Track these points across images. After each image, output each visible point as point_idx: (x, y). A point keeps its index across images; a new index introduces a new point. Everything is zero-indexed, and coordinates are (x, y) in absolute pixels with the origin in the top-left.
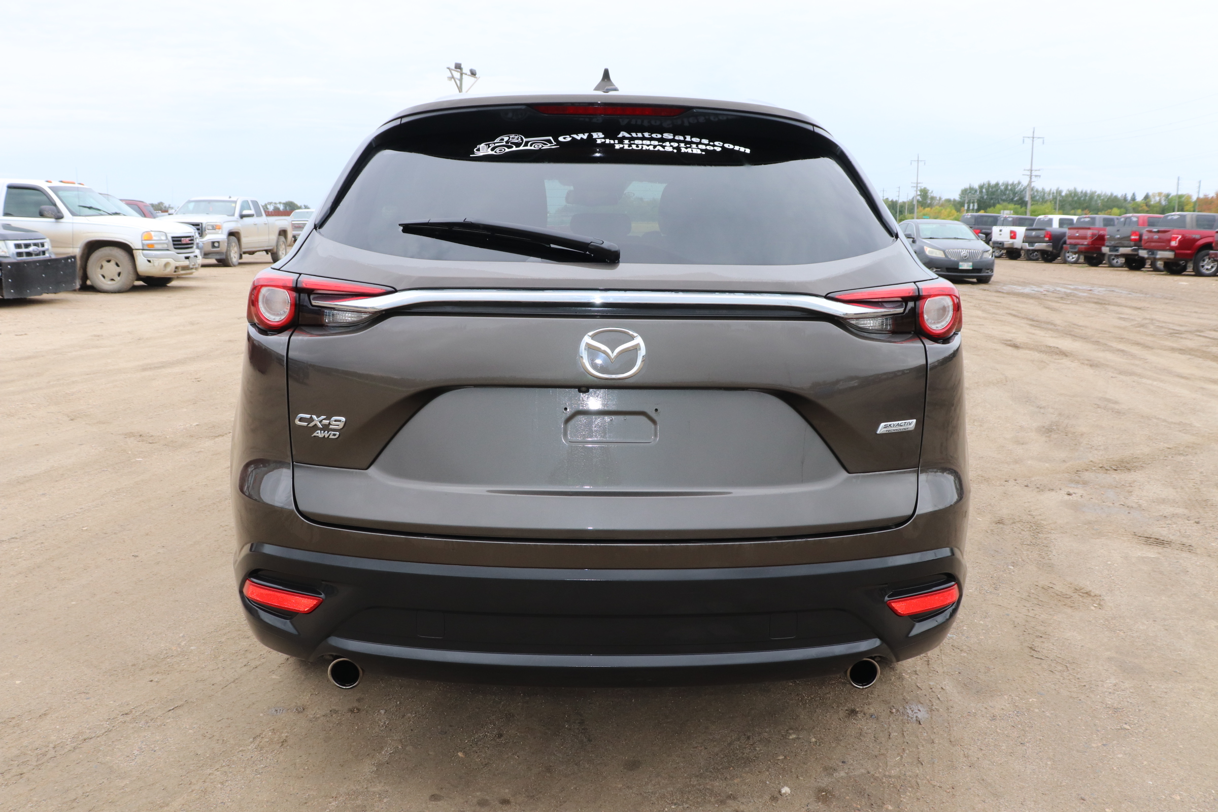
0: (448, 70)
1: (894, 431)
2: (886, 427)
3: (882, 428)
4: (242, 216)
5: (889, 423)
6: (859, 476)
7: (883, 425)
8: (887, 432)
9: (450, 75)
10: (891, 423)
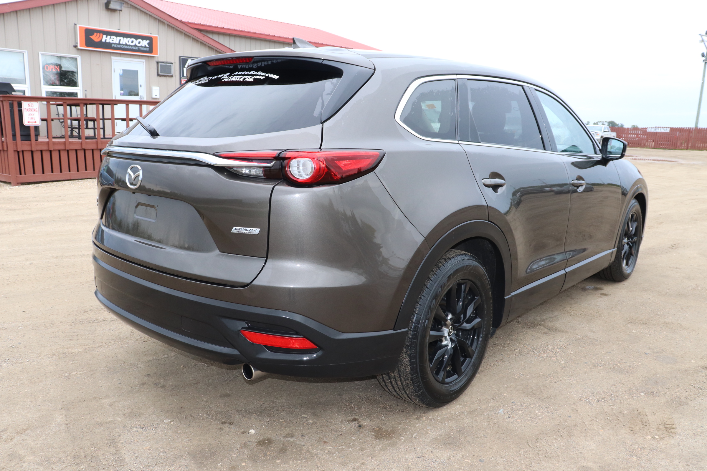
0: (700, 36)
1: (242, 233)
2: (236, 229)
3: (234, 230)
4: (604, 132)
5: (239, 228)
6: (224, 254)
7: (234, 228)
8: (237, 232)
9: (701, 39)
10: (240, 228)
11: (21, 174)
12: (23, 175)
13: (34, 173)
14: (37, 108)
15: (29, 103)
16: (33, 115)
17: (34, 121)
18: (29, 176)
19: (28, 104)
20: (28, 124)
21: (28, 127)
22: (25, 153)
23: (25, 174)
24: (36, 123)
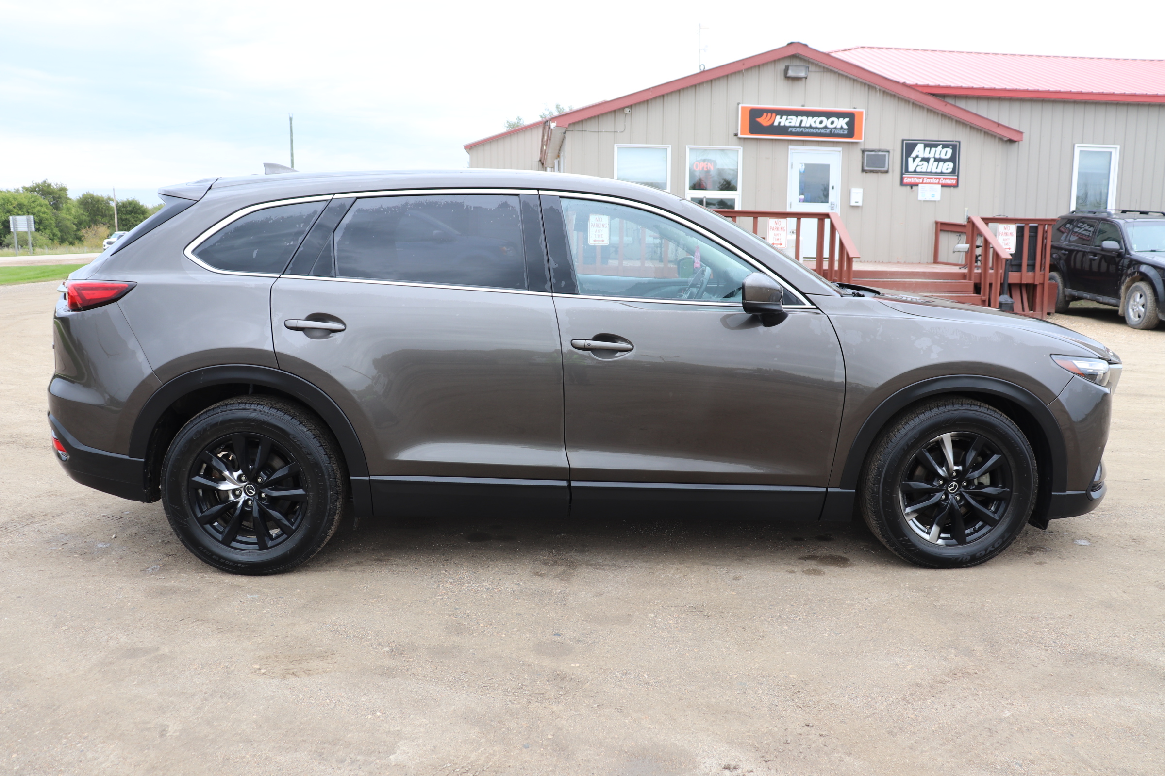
24: (604, 243)
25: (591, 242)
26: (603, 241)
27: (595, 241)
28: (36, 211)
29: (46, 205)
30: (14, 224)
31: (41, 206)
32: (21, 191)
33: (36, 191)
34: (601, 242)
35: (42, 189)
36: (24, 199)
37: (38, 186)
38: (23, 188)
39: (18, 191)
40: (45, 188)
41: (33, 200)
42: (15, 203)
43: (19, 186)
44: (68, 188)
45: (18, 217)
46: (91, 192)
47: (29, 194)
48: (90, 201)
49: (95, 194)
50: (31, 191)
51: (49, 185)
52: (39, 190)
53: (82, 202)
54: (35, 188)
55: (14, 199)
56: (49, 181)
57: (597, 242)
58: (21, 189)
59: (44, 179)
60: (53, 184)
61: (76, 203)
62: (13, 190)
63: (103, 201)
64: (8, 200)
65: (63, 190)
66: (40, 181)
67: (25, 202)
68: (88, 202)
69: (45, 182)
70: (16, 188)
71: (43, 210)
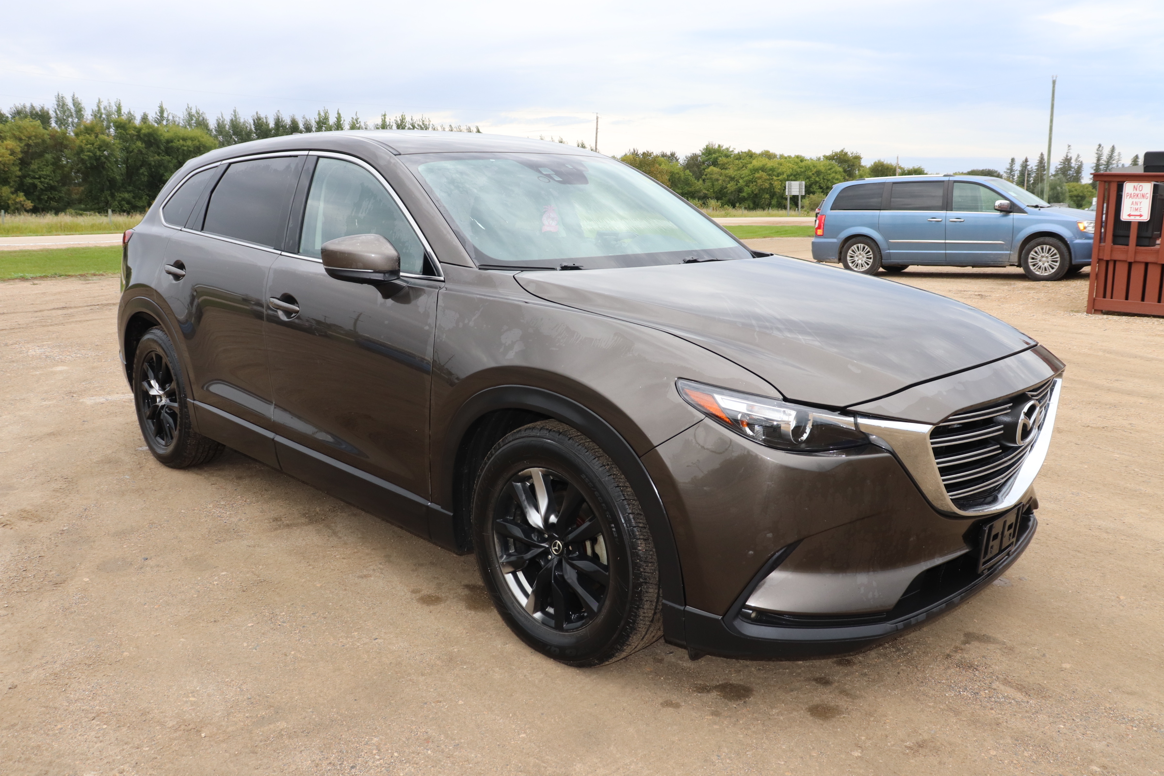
11: (1104, 297)
12: (1108, 299)
13: (1127, 298)
14: (1149, 193)
15: (1136, 184)
16: (1139, 204)
17: (1138, 213)
18: (1118, 302)
19: (1133, 187)
20: (1128, 218)
21: (1128, 223)
22: (1118, 265)
23: (1112, 298)
24: (1142, 218)
25: (1124, 217)
26: (1141, 216)
27: (1129, 215)
28: (830, 178)
29: (840, 172)
30: (788, 188)
31: (836, 173)
32: (822, 160)
33: (834, 159)
34: (1138, 218)
35: (839, 157)
36: (822, 167)
37: (836, 154)
38: (824, 156)
39: (819, 159)
40: (842, 157)
41: (830, 167)
42: (815, 170)
43: (821, 155)
44: (862, 156)
45: (793, 183)
46: (882, 160)
47: (828, 162)
48: (880, 168)
49: (885, 163)
50: (830, 160)
51: (846, 154)
52: (837, 159)
53: (873, 170)
54: (834, 156)
55: (814, 166)
56: (846, 151)
57: (1132, 218)
58: (822, 157)
59: (842, 149)
60: (849, 153)
61: (868, 170)
62: (815, 159)
63: (892, 169)
64: (809, 167)
65: (858, 158)
66: (838, 150)
67: (822, 169)
68: (878, 169)
69: (842, 151)
70: (819, 156)
71: (836, 177)
